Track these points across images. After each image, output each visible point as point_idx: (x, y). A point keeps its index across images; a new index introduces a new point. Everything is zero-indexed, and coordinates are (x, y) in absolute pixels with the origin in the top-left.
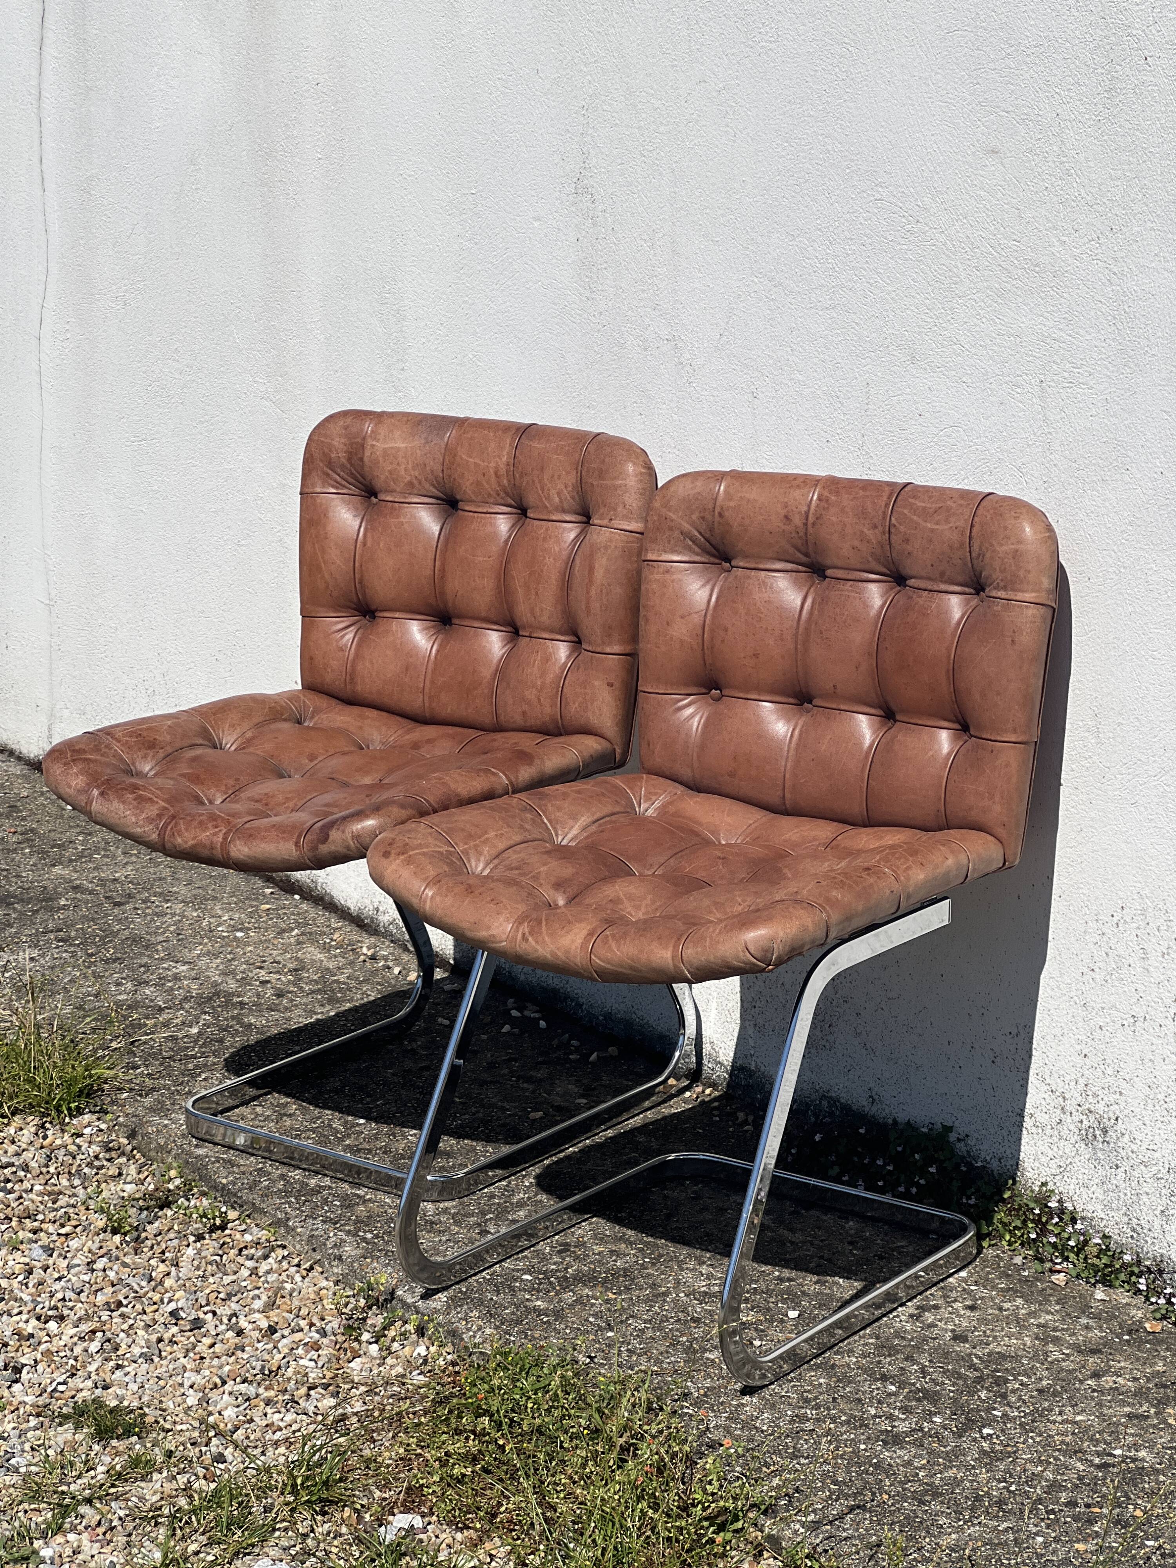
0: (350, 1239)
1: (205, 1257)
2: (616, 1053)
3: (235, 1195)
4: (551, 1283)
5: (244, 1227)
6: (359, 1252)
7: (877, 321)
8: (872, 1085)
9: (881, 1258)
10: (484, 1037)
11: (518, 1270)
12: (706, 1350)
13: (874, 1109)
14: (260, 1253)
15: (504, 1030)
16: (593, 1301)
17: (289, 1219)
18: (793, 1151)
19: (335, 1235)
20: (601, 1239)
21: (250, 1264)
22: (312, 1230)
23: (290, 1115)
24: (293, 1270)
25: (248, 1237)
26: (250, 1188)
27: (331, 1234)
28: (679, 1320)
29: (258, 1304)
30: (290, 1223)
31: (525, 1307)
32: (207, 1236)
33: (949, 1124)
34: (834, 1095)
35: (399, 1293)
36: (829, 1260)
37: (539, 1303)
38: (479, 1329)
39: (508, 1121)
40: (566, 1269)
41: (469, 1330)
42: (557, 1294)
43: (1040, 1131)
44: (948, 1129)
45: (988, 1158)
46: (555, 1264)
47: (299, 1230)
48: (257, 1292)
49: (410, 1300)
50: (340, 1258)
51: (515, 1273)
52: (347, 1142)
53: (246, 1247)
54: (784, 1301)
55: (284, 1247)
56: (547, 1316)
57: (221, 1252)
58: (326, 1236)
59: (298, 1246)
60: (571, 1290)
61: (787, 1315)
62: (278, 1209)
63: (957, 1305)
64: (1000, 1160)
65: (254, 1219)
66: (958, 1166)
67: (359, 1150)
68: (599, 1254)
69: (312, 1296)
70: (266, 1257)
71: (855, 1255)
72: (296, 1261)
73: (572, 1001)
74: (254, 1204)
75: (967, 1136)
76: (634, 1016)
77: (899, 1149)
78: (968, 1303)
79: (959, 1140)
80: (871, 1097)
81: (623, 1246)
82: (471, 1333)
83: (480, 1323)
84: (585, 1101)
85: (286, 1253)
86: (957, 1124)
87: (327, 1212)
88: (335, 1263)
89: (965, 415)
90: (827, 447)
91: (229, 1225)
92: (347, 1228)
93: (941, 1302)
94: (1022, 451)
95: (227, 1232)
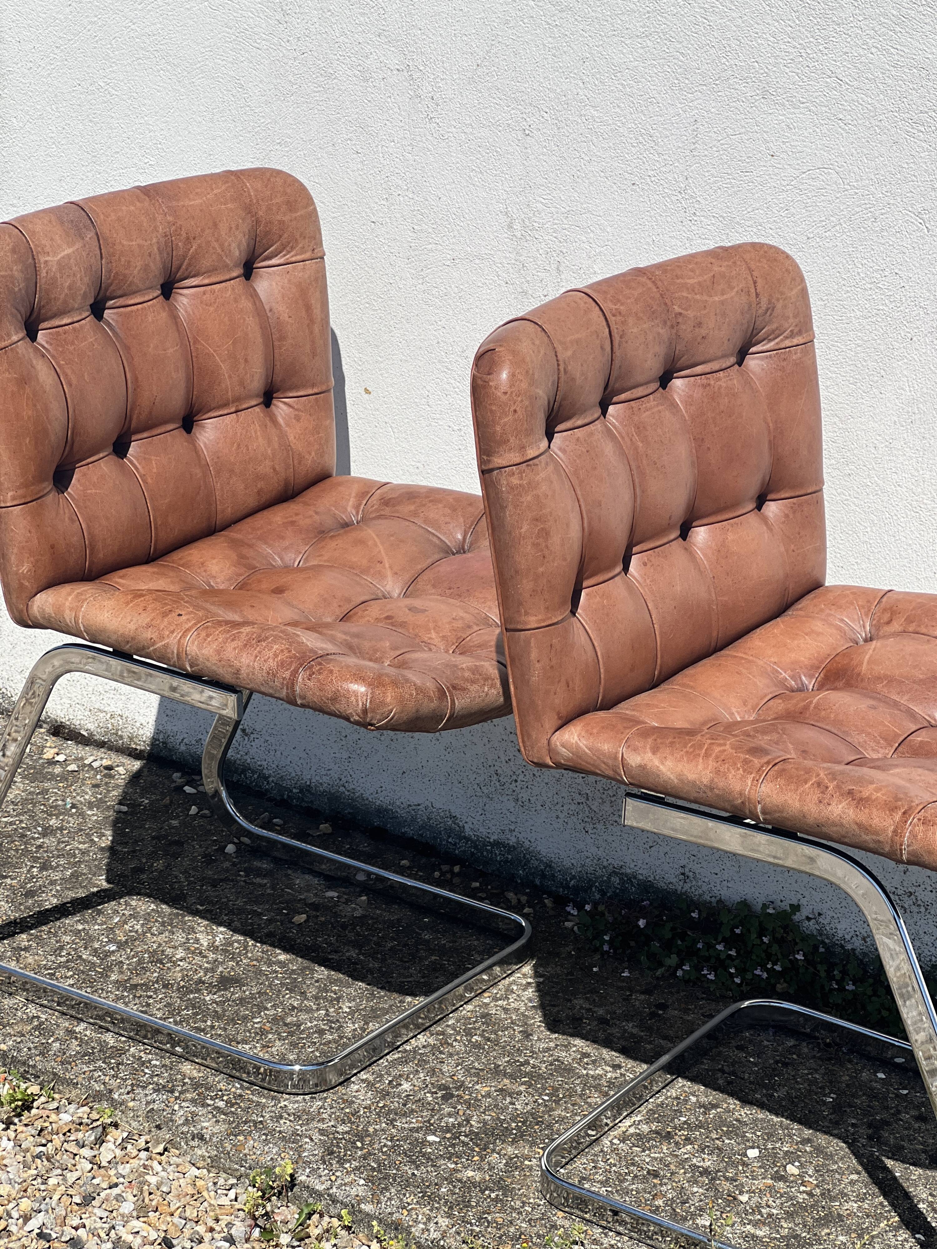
0: (201, 1111)
1: (27, 1150)
2: (330, 830)
3: (24, 1063)
4: (465, 1144)
5: (55, 1105)
6: (223, 1127)
7: (712, 51)
8: (683, 862)
9: (785, 1065)
10: (175, 823)
11: (417, 1130)
12: (693, 1216)
13: (687, 887)
14: (91, 1137)
15: (191, 812)
16: (527, 1162)
17: (111, 1091)
18: (607, 938)
19: (181, 1107)
20: (477, 1075)
21: (86, 1152)
22: (148, 1103)
23: (26, 949)
24: (144, 1154)
25: (65, 1118)
26: (42, 1054)
27: (176, 1107)
28: (636, 1176)
29: (127, 1207)
30: (116, 1096)
31: (460, 1181)
32: (16, 1120)
33: (795, 902)
34: (629, 871)
35: (302, 1178)
36: (734, 1073)
37: (470, 1174)
38: (429, 1219)
39: (271, 928)
40: (468, 1121)
41: (416, 1221)
42: (482, 1159)
43: (923, 909)
44: (796, 908)
45: (848, 937)
46: (450, 1115)
47: (131, 1104)
48: (116, 1191)
49: (320, 1187)
50: (202, 1138)
51: (416, 1135)
52: (113, 977)
53: (69, 1131)
54: (728, 1134)
55: (116, 1125)
56: (492, 1191)
57: (44, 1142)
58: (169, 1110)
59: (134, 1124)
60: (493, 1151)
61: (745, 1155)
62: (91, 1078)
63: (904, 1116)
64: (864, 939)
65: (60, 1092)
66: (816, 947)
67: (135, 987)
68: (488, 1095)
69: (190, 1190)
70: (100, 1141)
71: (755, 1064)
72: (142, 1143)
73: (254, 772)
74: (55, 1074)
75: (820, 914)
76: (342, 789)
77: (738, 931)
78: (914, 1113)
79: (808, 919)
80: (683, 874)
81: (506, 1081)
82: (421, 1226)
83: (426, 1210)
84: (336, 894)
85: (125, 1135)
86: (803, 902)
87: (152, 1077)
88: (195, 1143)
89: (840, 155)
90: (635, 191)
91: (35, 1104)
92: (189, 1096)
93: (885, 1116)
94: (923, 196)
95: (34, 1111)
